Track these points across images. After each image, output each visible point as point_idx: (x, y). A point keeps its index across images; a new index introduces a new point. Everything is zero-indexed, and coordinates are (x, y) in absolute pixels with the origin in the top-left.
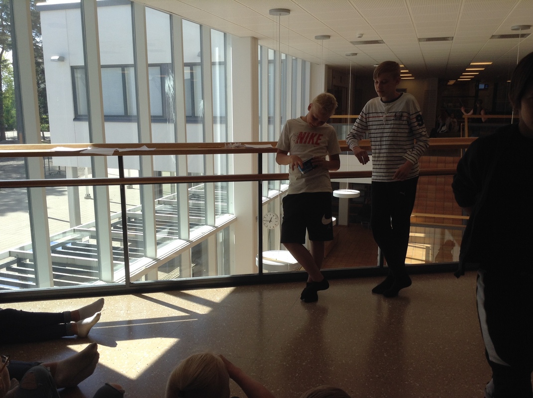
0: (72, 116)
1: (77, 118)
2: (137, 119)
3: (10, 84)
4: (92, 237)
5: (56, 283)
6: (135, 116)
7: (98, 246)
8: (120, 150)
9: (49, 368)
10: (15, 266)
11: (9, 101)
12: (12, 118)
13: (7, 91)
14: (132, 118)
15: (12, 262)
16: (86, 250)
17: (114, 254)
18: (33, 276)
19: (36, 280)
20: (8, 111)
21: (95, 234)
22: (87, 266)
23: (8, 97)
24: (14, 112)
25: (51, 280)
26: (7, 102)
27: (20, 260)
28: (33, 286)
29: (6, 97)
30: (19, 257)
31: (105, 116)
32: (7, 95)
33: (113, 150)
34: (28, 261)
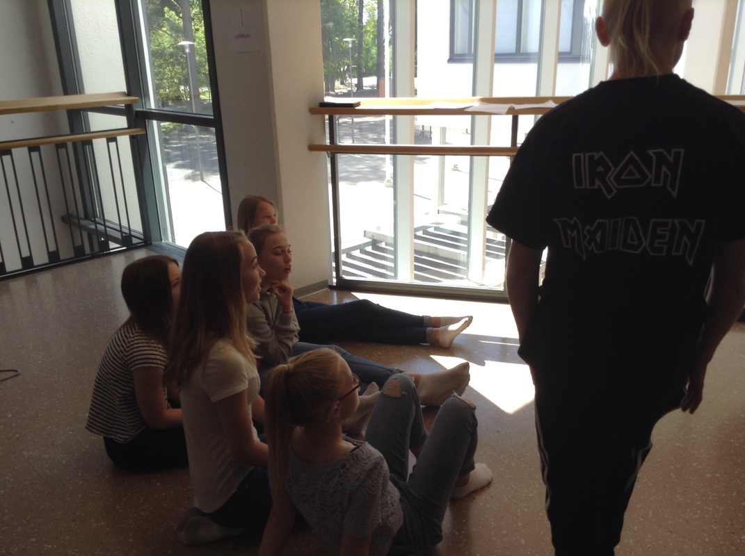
0: (447, 56)
1: (454, 58)
2: (538, 58)
3: (373, 13)
4: (463, 223)
5: (417, 277)
6: (534, 54)
7: (468, 235)
8: (517, 107)
9: (413, 378)
10: (369, 249)
11: (369, 36)
12: (372, 58)
13: (368, 22)
14: (532, 57)
15: (366, 244)
16: (453, 239)
17: (488, 247)
18: (392, 265)
19: (395, 270)
20: (368, 50)
21: (466, 220)
22: (453, 260)
23: (369, 31)
24: (374, 51)
25: (411, 272)
26: (368, 38)
27: (375, 243)
28: (391, 277)
29: (367, 32)
30: (375, 238)
31: (496, 55)
32: (369, 29)
33: (506, 107)
34: (383, 245)
